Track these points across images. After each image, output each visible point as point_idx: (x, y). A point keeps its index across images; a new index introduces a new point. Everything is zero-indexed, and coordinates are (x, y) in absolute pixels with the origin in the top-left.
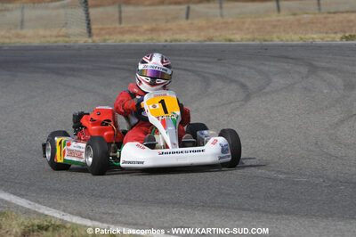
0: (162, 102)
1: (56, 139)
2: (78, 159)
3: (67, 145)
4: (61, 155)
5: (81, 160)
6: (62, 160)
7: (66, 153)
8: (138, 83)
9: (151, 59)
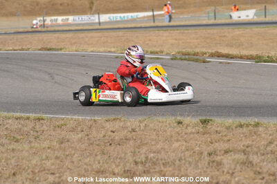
0: (156, 69)
1: (91, 89)
2: (112, 99)
3: (102, 92)
4: (96, 97)
5: (115, 100)
6: (97, 100)
7: (101, 96)
8: (132, 62)
9: (138, 49)
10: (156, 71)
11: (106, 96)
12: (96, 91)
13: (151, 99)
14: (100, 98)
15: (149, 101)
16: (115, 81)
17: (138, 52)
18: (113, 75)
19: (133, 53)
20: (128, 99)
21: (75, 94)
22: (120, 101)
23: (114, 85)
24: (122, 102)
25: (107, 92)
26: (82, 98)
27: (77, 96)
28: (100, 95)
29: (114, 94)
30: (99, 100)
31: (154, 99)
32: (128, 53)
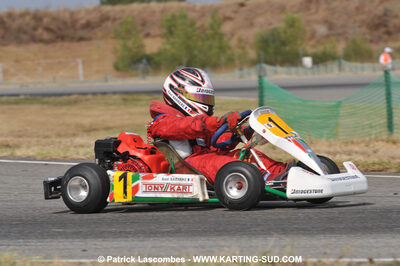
0: (270, 120)
1: (109, 172)
2: (176, 195)
3: (144, 178)
4: (125, 192)
5: (185, 196)
6: (129, 198)
7: (142, 188)
8: (187, 110)
9: (203, 81)
11: (156, 188)
12: (124, 177)
13: (295, 192)
14: (140, 194)
15: (289, 194)
17: (205, 87)
22: (201, 199)
23: (157, 162)
24: (205, 201)
25: (160, 178)
28: (137, 185)
29: (183, 182)
30: (134, 198)
31: (302, 192)
32: (176, 86)
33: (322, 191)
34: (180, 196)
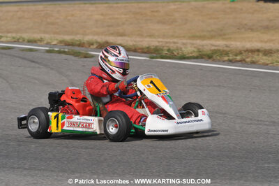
0: (152, 82)
1: (49, 113)
2: (84, 130)
3: (68, 118)
4: (57, 126)
5: (90, 130)
6: (60, 130)
7: (66, 124)
8: (109, 72)
9: (120, 53)
10: (151, 85)
11: (74, 124)
12: (57, 117)
13: (150, 131)
14: (65, 128)
15: (147, 133)
16: (84, 99)
17: (120, 57)
18: (79, 91)
19: (112, 59)
20: (112, 130)
21: (20, 120)
22: (98, 133)
23: (84, 107)
24: (101, 134)
25: (76, 118)
26: (34, 127)
27: (24, 122)
28: (64, 123)
29: (88, 122)
30: (62, 130)
31: (155, 131)
32: (103, 57)
33: (167, 131)
34: (87, 130)
